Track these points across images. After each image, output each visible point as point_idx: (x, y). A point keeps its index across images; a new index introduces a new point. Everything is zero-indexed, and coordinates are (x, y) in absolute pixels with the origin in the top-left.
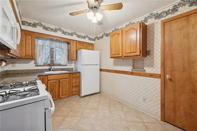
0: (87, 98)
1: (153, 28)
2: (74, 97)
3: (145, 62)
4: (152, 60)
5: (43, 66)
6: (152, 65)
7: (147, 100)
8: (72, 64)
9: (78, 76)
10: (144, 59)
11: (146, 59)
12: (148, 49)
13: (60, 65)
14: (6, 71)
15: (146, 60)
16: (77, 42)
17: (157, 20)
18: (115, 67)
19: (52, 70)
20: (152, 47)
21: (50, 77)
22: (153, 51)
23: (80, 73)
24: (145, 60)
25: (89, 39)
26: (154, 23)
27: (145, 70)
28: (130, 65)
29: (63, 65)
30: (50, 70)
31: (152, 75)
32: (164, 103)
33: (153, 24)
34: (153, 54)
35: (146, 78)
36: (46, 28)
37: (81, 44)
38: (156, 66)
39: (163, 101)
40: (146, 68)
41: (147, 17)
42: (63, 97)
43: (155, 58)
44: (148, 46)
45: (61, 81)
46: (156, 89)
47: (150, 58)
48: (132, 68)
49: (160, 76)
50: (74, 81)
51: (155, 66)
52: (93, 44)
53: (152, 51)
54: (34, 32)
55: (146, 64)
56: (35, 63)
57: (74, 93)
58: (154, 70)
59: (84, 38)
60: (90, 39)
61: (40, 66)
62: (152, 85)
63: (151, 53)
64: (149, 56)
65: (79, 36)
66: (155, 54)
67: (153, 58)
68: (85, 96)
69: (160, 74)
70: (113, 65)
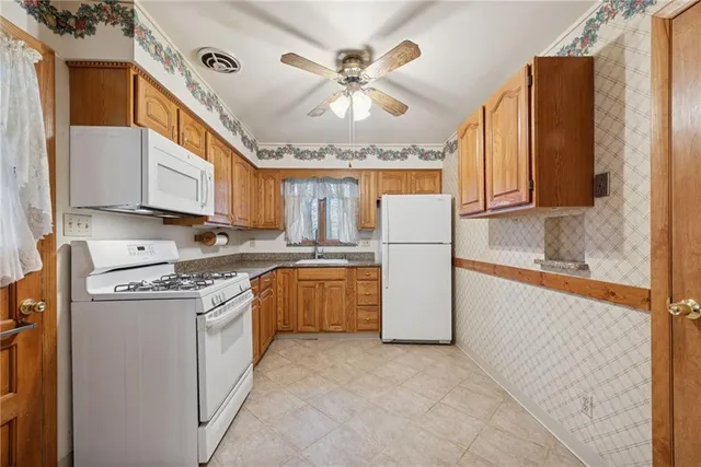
0: (399, 350)
1: (620, 64)
2: (362, 337)
3: (589, 229)
4: (615, 220)
5: (300, 245)
6: (615, 244)
7: (598, 408)
8: (371, 242)
9: (374, 275)
10: (584, 214)
11: (591, 213)
12: (598, 170)
13: (338, 243)
14: (242, 254)
15: (591, 222)
16: (381, 173)
17: (637, 17)
18: (492, 252)
19: (319, 257)
20: (616, 155)
21: (304, 274)
22: (619, 174)
23: (380, 267)
24: (586, 222)
25: (420, 158)
26: (623, 35)
27: (585, 267)
28: (538, 246)
29: (346, 245)
30: (313, 256)
31: (613, 294)
32: (667, 443)
33: (618, 44)
34: (619, 192)
35: (591, 306)
36: (300, 155)
37: (390, 177)
38: (634, 248)
39: (664, 432)
40: (591, 256)
41: (594, 16)
42: (332, 328)
43: (627, 208)
44: (598, 151)
45: (327, 284)
46: (635, 366)
47: (607, 212)
48: (542, 257)
49: (649, 300)
50: (361, 290)
51: (627, 247)
52: (440, 170)
53: (616, 174)
54: (278, 170)
55: (591, 238)
56: (286, 239)
57: (361, 326)
58: (625, 267)
59: (404, 155)
60: (424, 155)
61: (295, 245)
62: (616, 340)
63: (613, 184)
64: (605, 198)
65: (383, 156)
66: (626, 190)
67: (617, 211)
68: (394, 342)
69: (649, 288)
70: (487, 243)
